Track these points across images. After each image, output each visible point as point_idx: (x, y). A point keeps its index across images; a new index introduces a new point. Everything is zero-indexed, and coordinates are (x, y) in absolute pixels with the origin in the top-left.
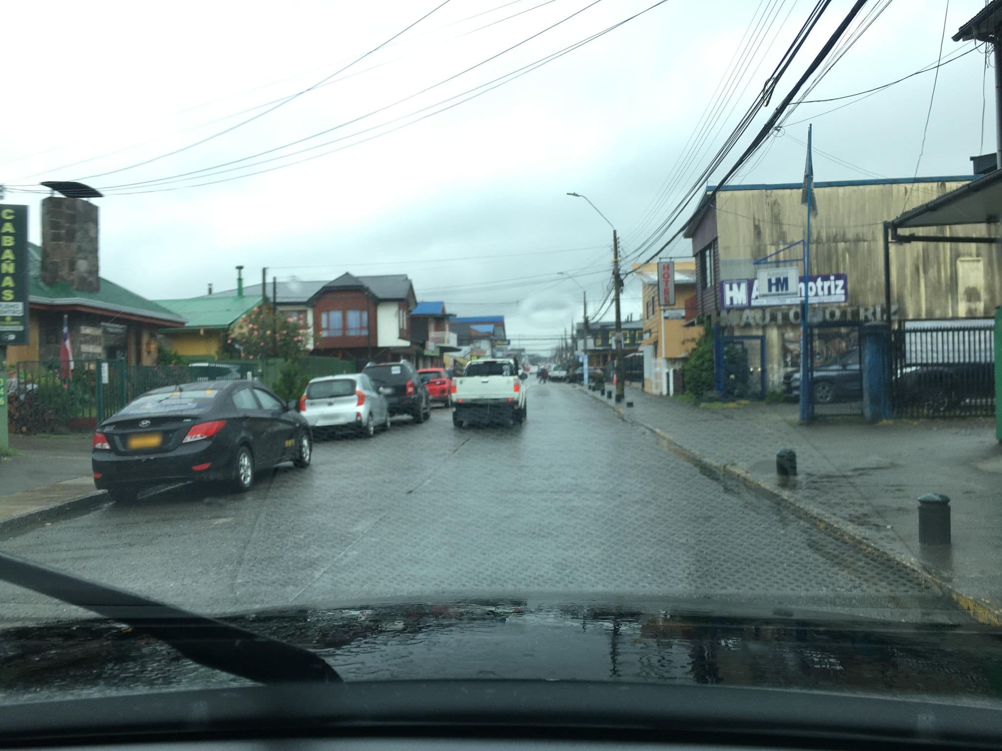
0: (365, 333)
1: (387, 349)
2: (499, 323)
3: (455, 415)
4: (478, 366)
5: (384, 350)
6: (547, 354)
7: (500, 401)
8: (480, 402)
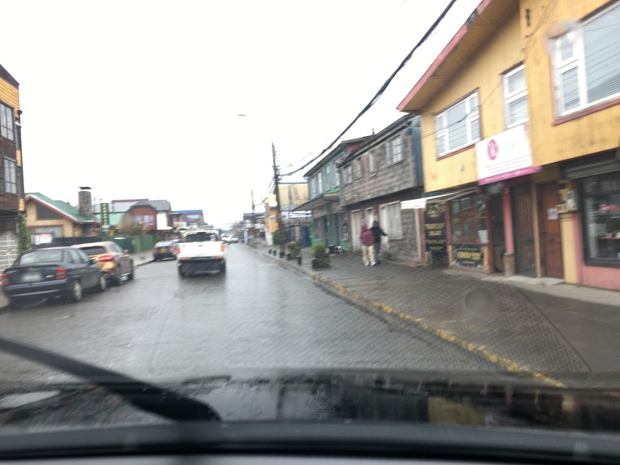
0: (152, 224)
1: (161, 231)
2: (200, 213)
3: (180, 268)
4: (193, 235)
5: (160, 231)
6: (228, 229)
7: (211, 258)
8: (197, 259)
